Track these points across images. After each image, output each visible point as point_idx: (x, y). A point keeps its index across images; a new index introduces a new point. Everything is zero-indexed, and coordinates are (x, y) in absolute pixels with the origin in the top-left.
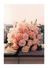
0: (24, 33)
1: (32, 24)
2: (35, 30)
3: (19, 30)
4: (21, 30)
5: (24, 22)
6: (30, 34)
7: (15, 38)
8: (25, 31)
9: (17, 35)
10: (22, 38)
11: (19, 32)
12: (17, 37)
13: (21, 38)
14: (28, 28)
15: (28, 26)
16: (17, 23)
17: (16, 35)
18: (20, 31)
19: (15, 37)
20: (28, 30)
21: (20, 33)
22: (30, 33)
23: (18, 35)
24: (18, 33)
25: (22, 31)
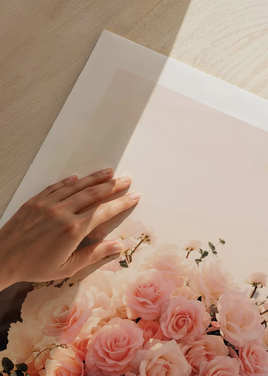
0: (164, 339)
1: (254, 294)
2: (254, 348)
3: (137, 294)
4: (153, 308)
5: (205, 254)
6: (203, 363)
7: (78, 339)
8: (178, 327)
9: (101, 324)
10: (129, 365)
11: (130, 315)
12: (98, 339)
13: (124, 363)
14: (213, 311)
15: (216, 296)
16: (147, 239)
17: (93, 322)
18: (139, 308)
19: (77, 332)
20: (201, 328)
21: (137, 320)
22: (209, 357)
23: (108, 327)
24: (121, 314)
25: (157, 320)
